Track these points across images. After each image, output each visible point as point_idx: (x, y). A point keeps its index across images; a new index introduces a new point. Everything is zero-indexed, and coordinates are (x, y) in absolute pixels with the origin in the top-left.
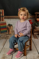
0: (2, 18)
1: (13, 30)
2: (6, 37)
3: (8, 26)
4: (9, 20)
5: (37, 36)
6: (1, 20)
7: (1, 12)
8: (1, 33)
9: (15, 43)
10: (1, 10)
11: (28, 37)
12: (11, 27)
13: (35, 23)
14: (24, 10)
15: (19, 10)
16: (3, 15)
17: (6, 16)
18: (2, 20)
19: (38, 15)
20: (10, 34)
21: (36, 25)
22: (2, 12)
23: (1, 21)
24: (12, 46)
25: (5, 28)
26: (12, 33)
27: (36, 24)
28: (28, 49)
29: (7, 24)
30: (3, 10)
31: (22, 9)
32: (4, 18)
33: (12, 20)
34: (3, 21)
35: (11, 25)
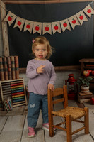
0: (14, 72)
2: (22, 110)
5: (86, 105)
6: (12, 75)
7: (13, 60)
8: (13, 103)
10: (13, 58)
13: (81, 80)
15: (33, 41)
16: (18, 66)
18: (14, 76)
19: (85, 63)
21: (82, 84)
22: (15, 61)
23: (12, 79)
27: (83, 81)
30: (17, 57)
32: (18, 72)
34: (16, 78)
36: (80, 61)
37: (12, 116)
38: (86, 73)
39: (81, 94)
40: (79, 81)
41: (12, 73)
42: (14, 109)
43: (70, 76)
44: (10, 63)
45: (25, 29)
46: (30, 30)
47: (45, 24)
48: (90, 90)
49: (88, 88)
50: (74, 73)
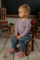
0: (3, 16)
2: (7, 36)
3: (10, 25)
4: (11, 19)
6: (2, 18)
7: (3, 10)
8: (2, 32)
11: (30, 37)
12: (13, 26)
16: (5, 13)
17: (8, 15)
20: (12, 34)
22: (4, 11)
23: (2, 20)
27: (39, 24)
28: (30, 49)
30: (5, 9)
35: (13, 24)
36: (38, 13)
37: (2, 38)
39: (37, 30)
40: (36, 23)
41: (2, 17)
43: (32, 21)
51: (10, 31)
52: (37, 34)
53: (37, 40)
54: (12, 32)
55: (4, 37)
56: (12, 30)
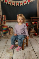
0: (4, 22)
1: (13, 31)
2: (7, 37)
4: (10, 23)
5: (32, 36)
6: (3, 23)
8: (3, 34)
9: (15, 41)
10: (3, 16)
12: (12, 29)
14: (21, 16)
22: (4, 17)
23: (3, 24)
24: (13, 43)
25: (7, 29)
26: (12, 34)
27: (32, 26)
29: (8, 27)
30: (5, 16)
31: (20, 15)
32: (5, 22)
33: (12, 23)
34: (5, 24)
35: (12, 27)
36: (31, 18)
37: (3, 39)
38: (33, 23)
39: (31, 31)
40: (30, 26)
41: (3, 22)
42: (4, 37)
43: (26, 24)
44: (2, 18)
45: (9, 4)
46: (10, 4)
47: (17, 2)
48: (35, 30)
49: (34, 29)
50: (28, 23)
51: (10, 32)
52: (31, 34)
53: (31, 39)
54: (11, 33)
55: (4, 38)
56: (11, 32)
